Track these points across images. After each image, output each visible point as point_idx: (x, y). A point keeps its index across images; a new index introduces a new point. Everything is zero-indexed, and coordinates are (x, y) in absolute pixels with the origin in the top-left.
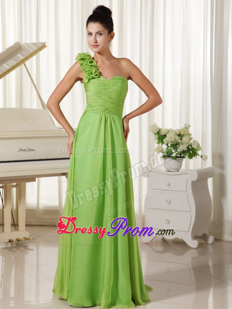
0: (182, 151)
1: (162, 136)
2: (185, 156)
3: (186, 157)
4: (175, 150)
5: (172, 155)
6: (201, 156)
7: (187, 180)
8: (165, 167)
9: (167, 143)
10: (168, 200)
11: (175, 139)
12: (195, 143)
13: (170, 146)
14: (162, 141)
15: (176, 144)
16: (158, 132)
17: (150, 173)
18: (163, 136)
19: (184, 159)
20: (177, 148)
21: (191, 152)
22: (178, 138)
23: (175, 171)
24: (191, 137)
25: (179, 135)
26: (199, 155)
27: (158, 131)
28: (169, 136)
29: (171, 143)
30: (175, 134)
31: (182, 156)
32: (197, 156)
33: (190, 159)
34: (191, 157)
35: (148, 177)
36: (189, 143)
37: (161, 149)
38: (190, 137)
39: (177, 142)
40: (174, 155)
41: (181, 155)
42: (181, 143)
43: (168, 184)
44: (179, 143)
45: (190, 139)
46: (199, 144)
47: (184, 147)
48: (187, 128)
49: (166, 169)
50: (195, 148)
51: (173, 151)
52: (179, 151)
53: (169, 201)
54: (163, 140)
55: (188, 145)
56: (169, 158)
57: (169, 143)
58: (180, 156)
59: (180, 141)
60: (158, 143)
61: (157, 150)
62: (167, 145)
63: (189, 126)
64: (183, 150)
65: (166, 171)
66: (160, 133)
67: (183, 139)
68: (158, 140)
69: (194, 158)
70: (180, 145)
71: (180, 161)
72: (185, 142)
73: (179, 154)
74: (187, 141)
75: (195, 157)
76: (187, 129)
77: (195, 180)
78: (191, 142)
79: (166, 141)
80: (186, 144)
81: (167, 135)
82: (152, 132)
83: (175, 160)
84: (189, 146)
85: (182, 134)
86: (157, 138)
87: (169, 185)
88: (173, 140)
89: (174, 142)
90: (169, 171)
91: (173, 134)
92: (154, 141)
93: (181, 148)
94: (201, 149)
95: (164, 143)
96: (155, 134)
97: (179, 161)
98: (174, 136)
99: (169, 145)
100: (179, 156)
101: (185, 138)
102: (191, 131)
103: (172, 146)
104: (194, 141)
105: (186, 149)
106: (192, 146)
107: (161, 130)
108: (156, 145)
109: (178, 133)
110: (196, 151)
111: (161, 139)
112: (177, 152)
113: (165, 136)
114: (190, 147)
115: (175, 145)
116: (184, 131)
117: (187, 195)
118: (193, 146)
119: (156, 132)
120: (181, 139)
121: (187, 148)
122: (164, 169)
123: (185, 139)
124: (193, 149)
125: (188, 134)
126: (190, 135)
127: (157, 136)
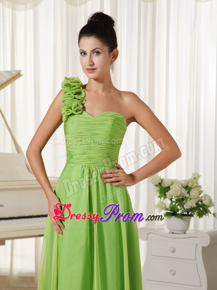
0: (190, 207)
1: (164, 188)
2: (193, 214)
3: (195, 215)
4: (182, 207)
5: (178, 213)
6: (214, 214)
7: (197, 244)
8: (168, 228)
9: (171, 197)
10: (171, 271)
11: (181, 193)
12: (207, 197)
13: (174, 202)
14: (165, 195)
15: (183, 199)
16: (160, 184)
17: (149, 235)
18: (166, 188)
19: (192, 219)
20: (184, 204)
21: (201, 209)
22: (184, 191)
23: (180, 232)
24: (202, 190)
25: (187, 187)
26: (210, 213)
27: (160, 182)
28: (174, 189)
29: (176, 198)
30: (180, 186)
31: (190, 213)
32: (209, 214)
33: (200, 217)
34: (200, 215)
35: (147, 239)
36: (199, 197)
37: (163, 206)
38: (199, 190)
39: (183, 197)
40: (180, 212)
41: (188, 212)
42: (189, 198)
43: (172, 250)
44: (186, 197)
45: (201, 192)
46: (211, 200)
47: (192, 203)
48: (196, 178)
49: (170, 230)
50: (207, 205)
51: (179, 207)
52: (186, 208)
53: (174, 272)
54: (166, 193)
55: (197, 200)
56: (173, 216)
57: (173, 197)
58: (187, 215)
59: (187, 195)
60: (159, 197)
61: (158, 206)
62: (171, 200)
63: (199, 176)
64: (192, 207)
65: (170, 233)
66: (162, 185)
67: (191, 192)
68: (160, 193)
69: (204, 216)
70: (187, 200)
71: (187, 220)
72: (194, 196)
73: (185, 211)
74: (196, 196)
75: (206, 215)
76: (196, 180)
77: (206, 245)
78: (201, 196)
79: (170, 195)
80: (195, 198)
81: (171, 187)
82: (153, 183)
83: (182, 219)
84: (199, 201)
85: (190, 186)
86: (159, 191)
87: (174, 251)
88: (179, 194)
89: (179, 196)
90: (173, 233)
91: (178, 186)
92: (155, 194)
93: (189, 204)
94: (213, 205)
95: (166, 197)
96: (156, 186)
97: (185, 221)
98: (180, 189)
99: (174, 200)
100: (186, 213)
101: (194, 191)
102: (201, 182)
103: (177, 201)
104: (205, 195)
105: (195, 206)
106: (202, 201)
107: (163, 181)
108: (157, 200)
109: (185, 185)
110: (208, 207)
111: (163, 192)
112: (184, 208)
113: (168, 188)
114: (200, 203)
115: (181, 200)
116: (192, 182)
117: (197, 264)
118: (204, 202)
119: (157, 183)
120: (189, 193)
121: (197, 204)
122: (167, 231)
123: (193, 193)
124: (204, 205)
125: (197, 186)
126: (200, 187)
127: (158, 188)
